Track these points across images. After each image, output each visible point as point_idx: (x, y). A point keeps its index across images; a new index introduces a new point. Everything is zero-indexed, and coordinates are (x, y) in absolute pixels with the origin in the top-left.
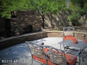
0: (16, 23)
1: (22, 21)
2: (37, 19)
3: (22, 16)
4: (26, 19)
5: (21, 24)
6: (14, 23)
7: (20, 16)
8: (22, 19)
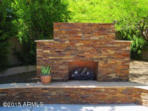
0: (49, 51)
1: (68, 49)
2: (115, 45)
3: (67, 36)
4: (77, 44)
5: (64, 55)
6: (45, 51)
7: (62, 36)
8: (68, 42)
